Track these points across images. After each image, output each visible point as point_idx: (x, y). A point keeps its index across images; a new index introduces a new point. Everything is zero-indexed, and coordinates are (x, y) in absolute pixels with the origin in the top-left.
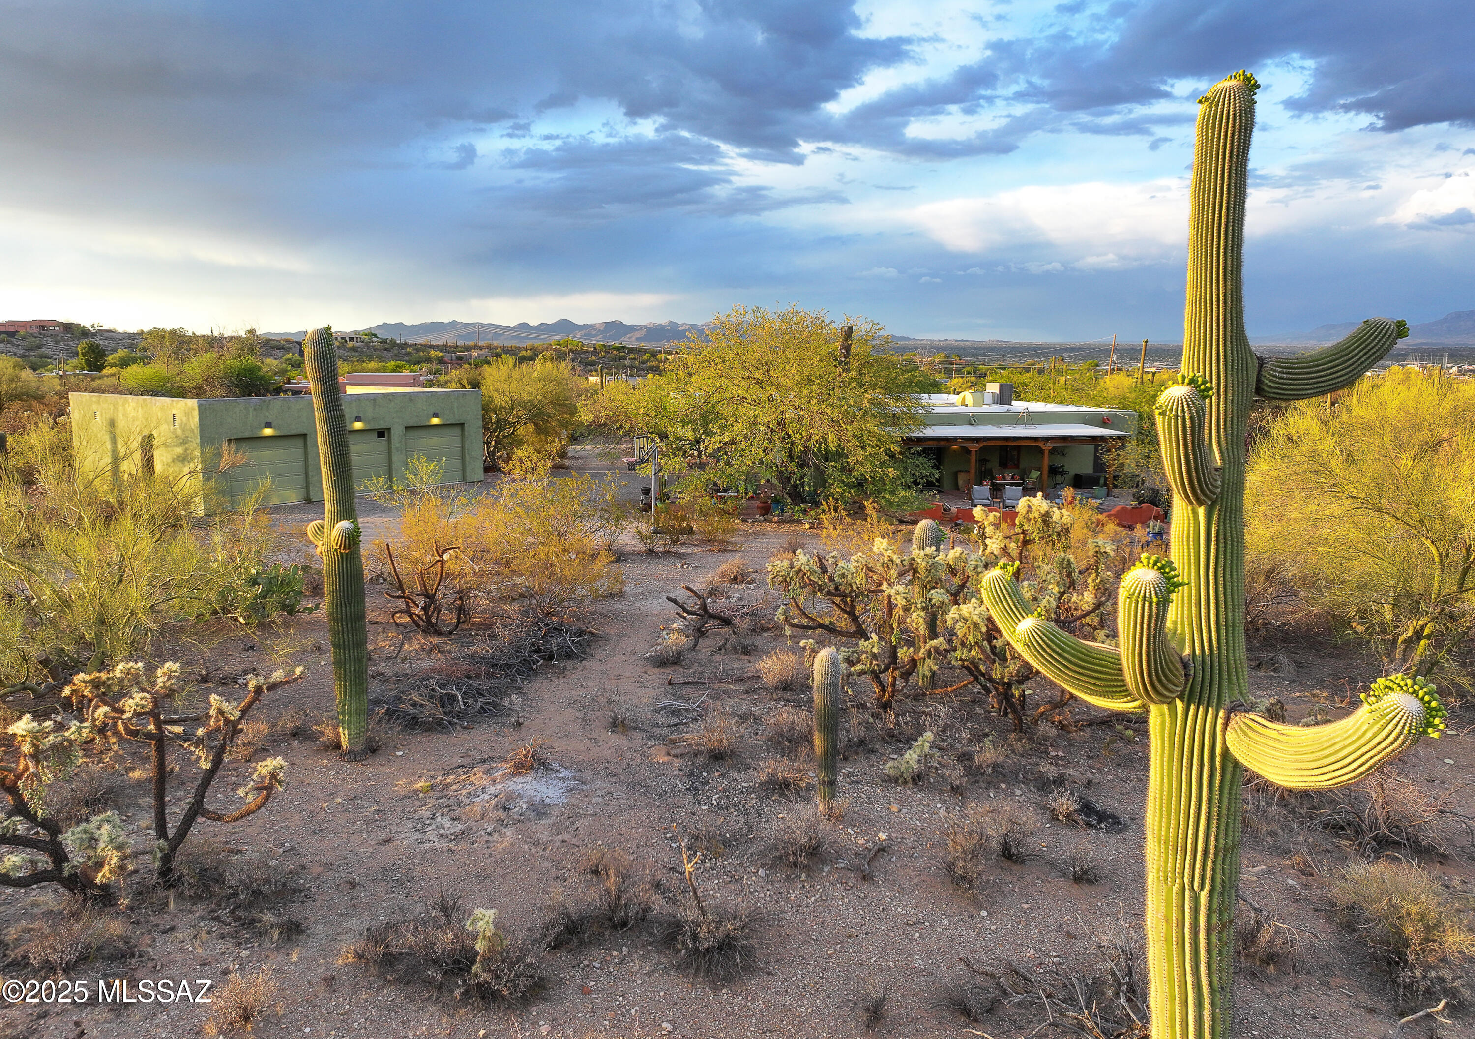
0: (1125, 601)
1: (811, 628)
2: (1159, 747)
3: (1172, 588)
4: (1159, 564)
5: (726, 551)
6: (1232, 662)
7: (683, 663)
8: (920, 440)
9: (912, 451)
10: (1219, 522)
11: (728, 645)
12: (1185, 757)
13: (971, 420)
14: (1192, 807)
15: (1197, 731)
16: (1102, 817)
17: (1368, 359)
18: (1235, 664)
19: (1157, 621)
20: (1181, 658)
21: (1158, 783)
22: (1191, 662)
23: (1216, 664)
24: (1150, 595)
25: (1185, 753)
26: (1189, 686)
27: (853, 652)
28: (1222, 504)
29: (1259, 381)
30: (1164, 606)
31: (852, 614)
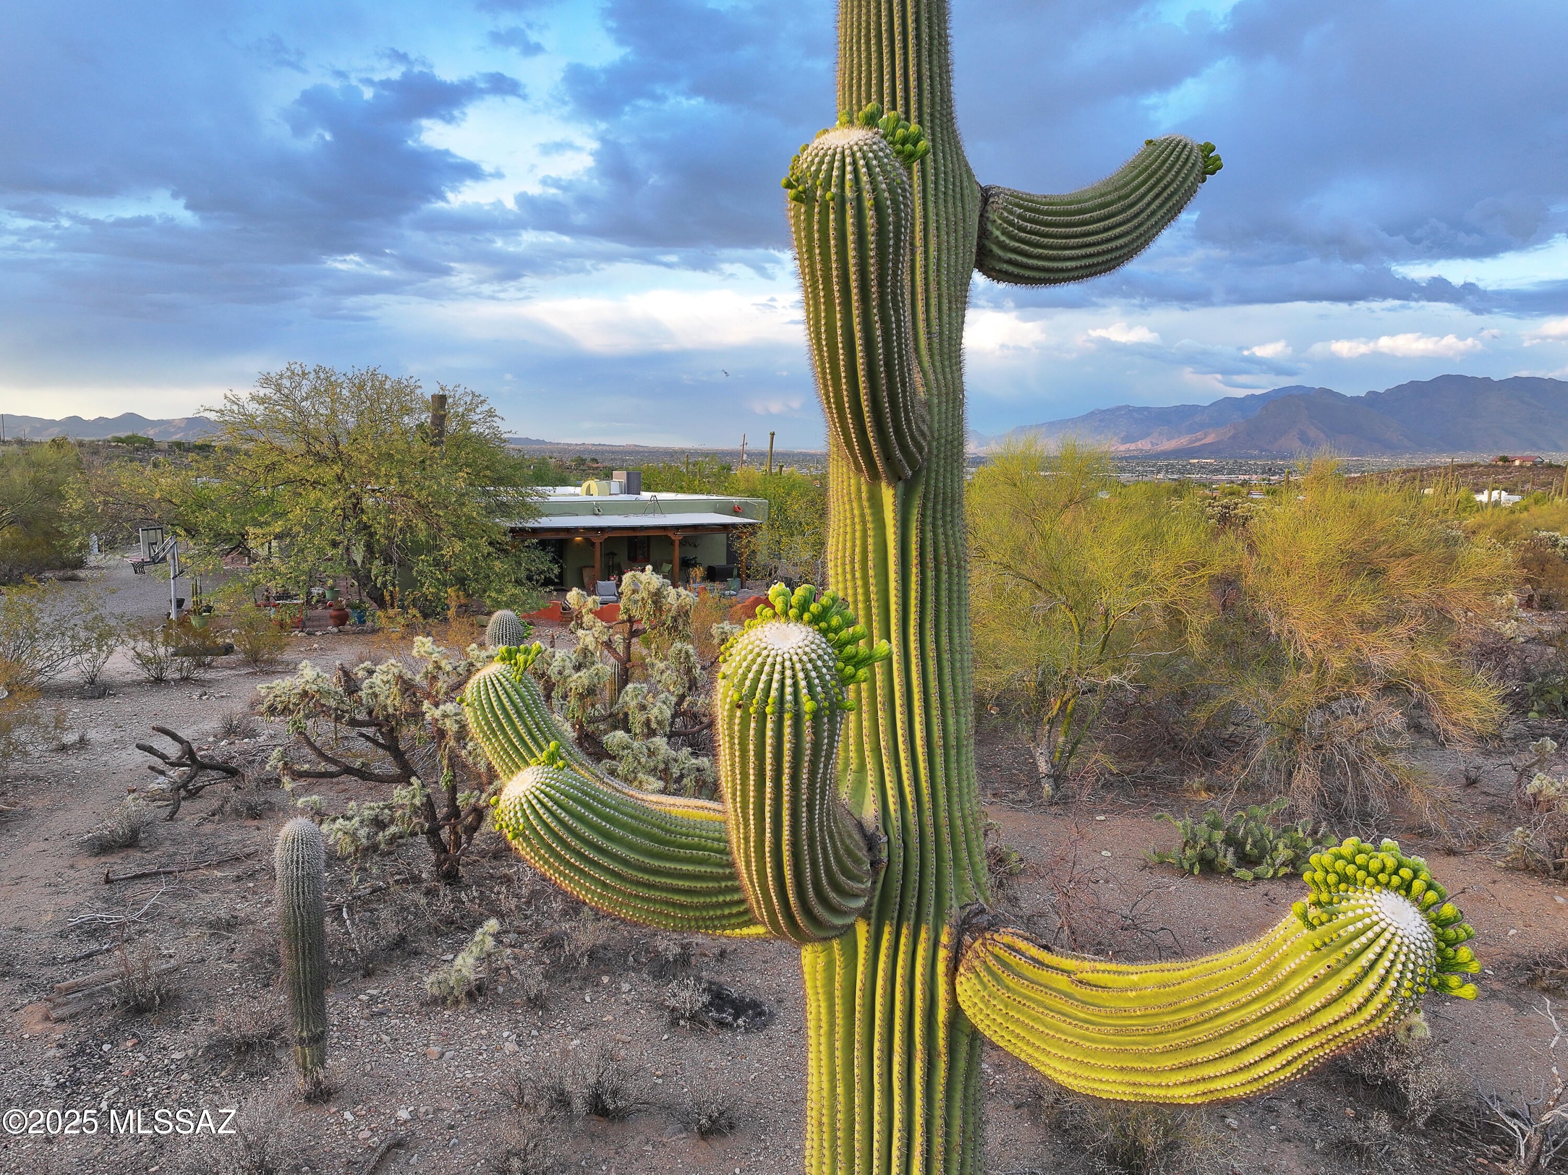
0: (732, 717)
1: (332, 775)
2: (824, 1017)
3: (850, 670)
4: (814, 607)
5: (274, 672)
6: (959, 822)
7: (143, 844)
8: (535, 531)
9: (526, 544)
10: (923, 523)
11: (228, 808)
12: (877, 1037)
13: (596, 509)
14: (896, 1143)
15: (899, 980)
16: (740, 1007)
17: (1161, 206)
18: (964, 825)
19: (814, 763)
20: (860, 826)
21: (825, 1093)
22: (881, 833)
23: (929, 830)
24: (796, 693)
25: (877, 1029)
26: (879, 885)
27: (386, 807)
28: (927, 484)
29: (983, 233)
30: (832, 721)
31: (393, 748)
